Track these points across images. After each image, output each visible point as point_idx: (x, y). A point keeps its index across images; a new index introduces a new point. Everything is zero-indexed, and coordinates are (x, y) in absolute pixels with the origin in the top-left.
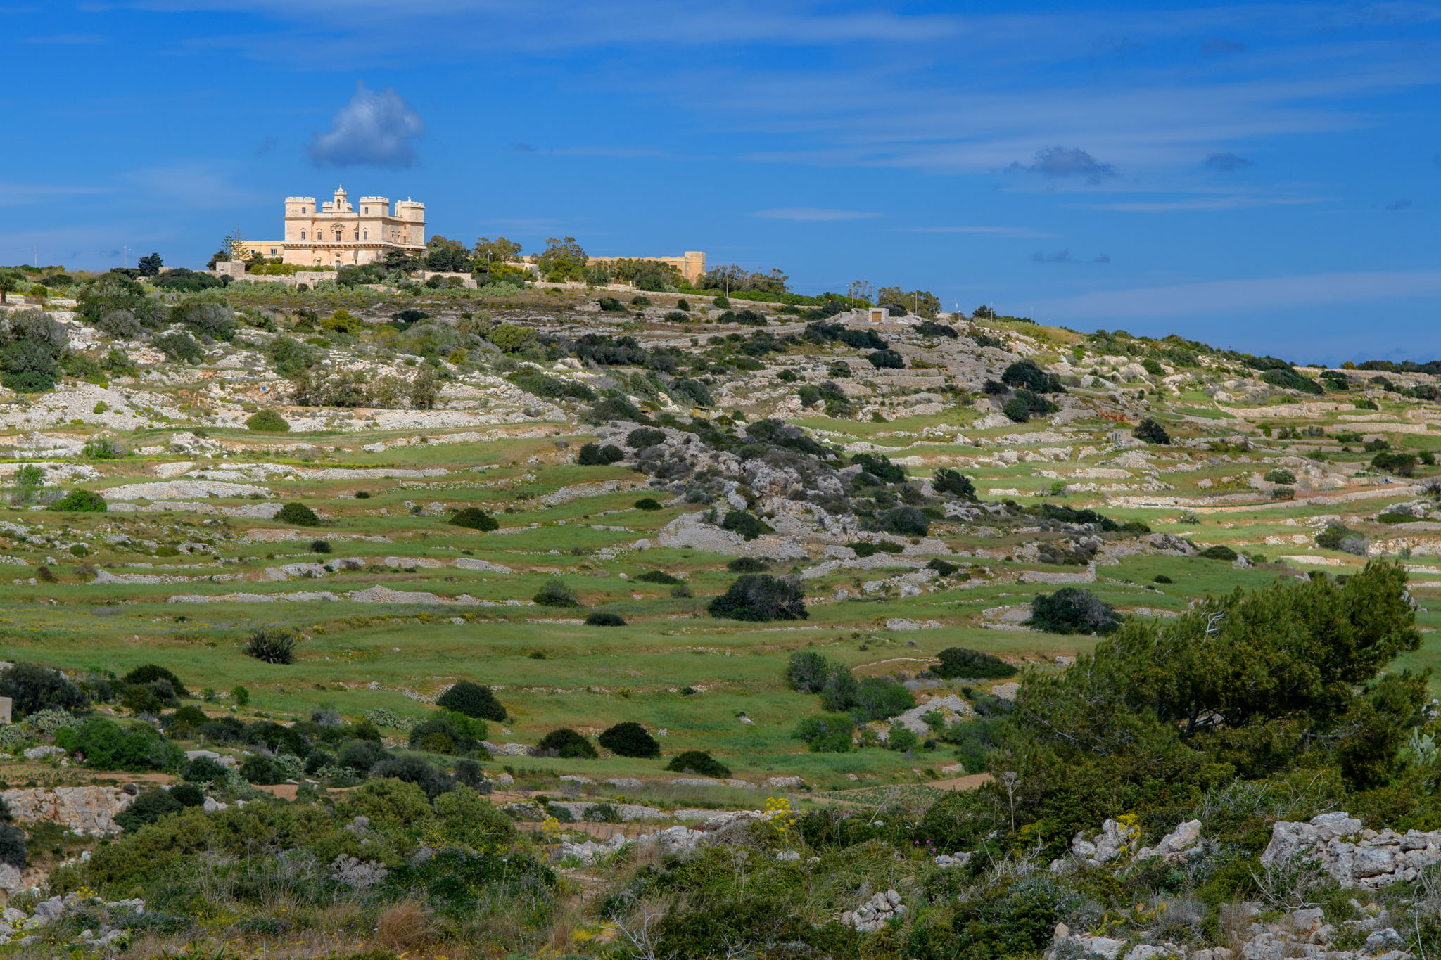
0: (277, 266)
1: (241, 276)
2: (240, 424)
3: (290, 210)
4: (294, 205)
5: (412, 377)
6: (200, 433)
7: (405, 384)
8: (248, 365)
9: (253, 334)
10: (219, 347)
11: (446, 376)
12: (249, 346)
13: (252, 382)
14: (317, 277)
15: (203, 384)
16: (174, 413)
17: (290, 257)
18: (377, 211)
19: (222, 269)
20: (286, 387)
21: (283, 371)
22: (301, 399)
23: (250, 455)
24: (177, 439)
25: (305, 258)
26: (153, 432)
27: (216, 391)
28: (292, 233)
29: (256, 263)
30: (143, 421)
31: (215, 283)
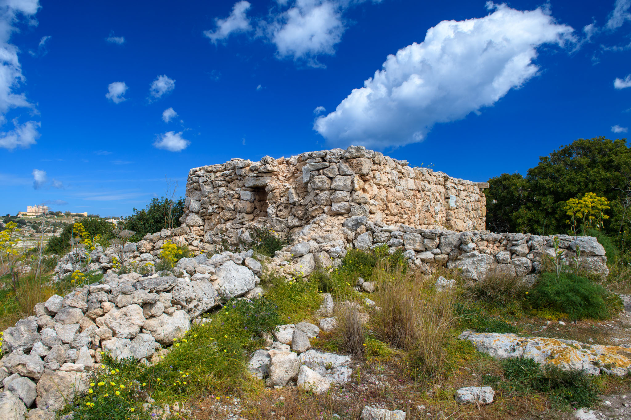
0: (26, 215)
1: (22, 217)
2: (29, 236)
3: (28, 208)
4: (29, 207)
5: (52, 229)
6: (23, 237)
7: (51, 230)
8: (29, 228)
9: (29, 224)
10: (24, 226)
11: (57, 229)
12: (29, 226)
13: (30, 230)
14: (33, 217)
15: (23, 231)
16: (19, 235)
17: (28, 214)
18: (42, 208)
19: (19, 216)
20: (35, 231)
21: (34, 229)
22: (37, 232)
23: (31, 240)
24: (20, 238)
25: (31, 214)
26: (16, 237)
27: (24, 232)
28: (28, 211)
29: (23, 215)
30: (15, 236)
31: (18, 218)
